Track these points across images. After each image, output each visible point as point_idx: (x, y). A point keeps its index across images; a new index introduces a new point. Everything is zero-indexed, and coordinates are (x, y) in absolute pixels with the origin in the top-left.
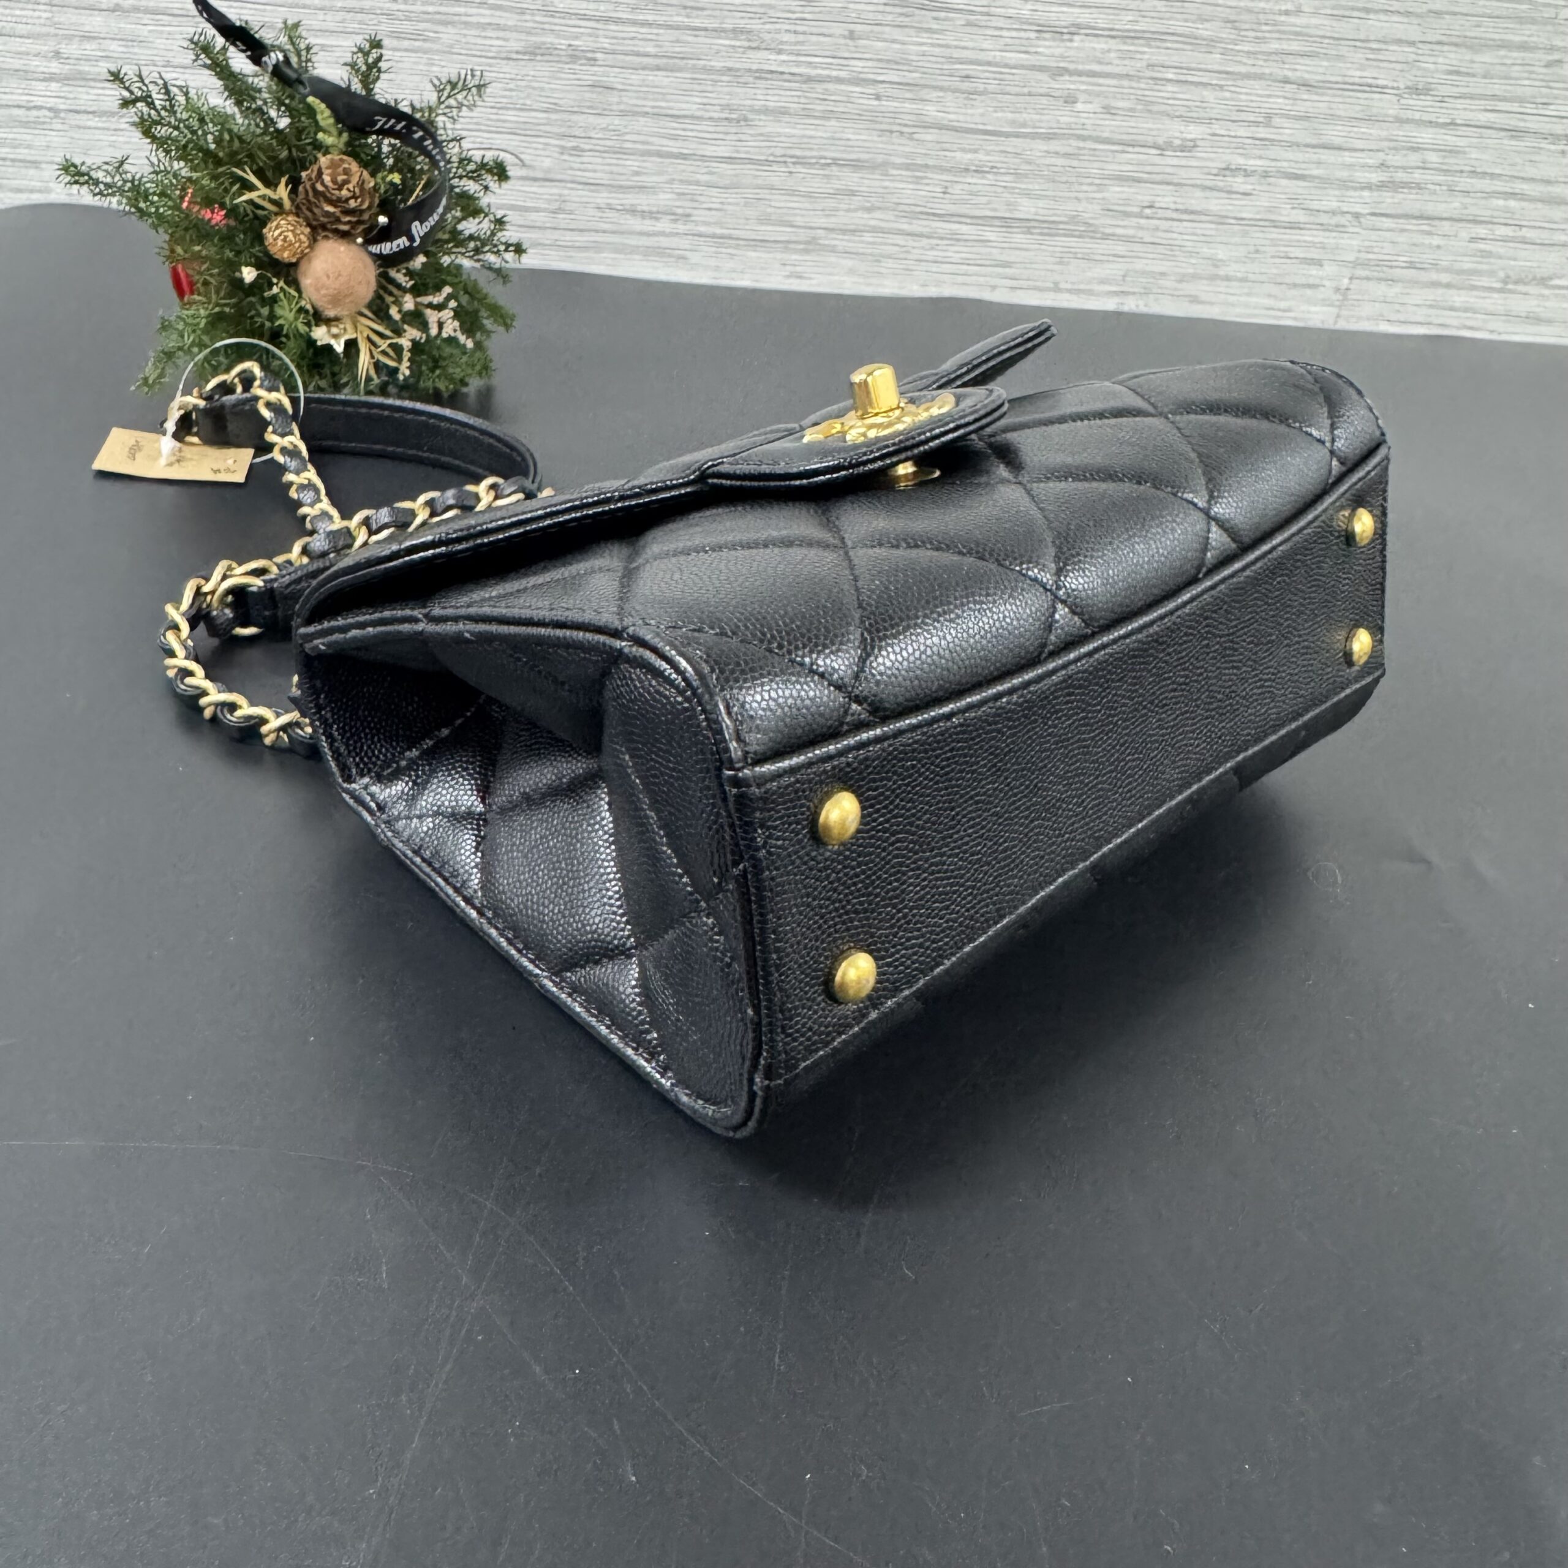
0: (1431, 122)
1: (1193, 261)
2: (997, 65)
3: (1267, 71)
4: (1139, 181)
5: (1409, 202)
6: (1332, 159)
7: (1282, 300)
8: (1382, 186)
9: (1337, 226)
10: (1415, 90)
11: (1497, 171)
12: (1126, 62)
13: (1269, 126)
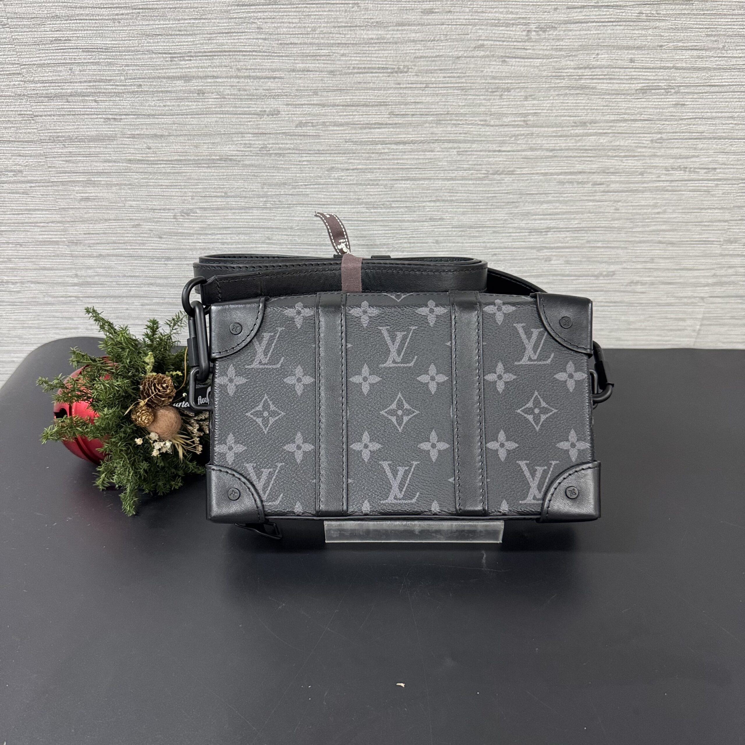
0: (738, 255)
1: (618, 323)
2: (509, 248)
3: (650, 239)
5: (730, 290)
6: (687, 275)
7: (665, 337)
8: (714, 284)
9: (692, 303)
10: (730, 242)
12: (576, 241)
13: (653, 263)
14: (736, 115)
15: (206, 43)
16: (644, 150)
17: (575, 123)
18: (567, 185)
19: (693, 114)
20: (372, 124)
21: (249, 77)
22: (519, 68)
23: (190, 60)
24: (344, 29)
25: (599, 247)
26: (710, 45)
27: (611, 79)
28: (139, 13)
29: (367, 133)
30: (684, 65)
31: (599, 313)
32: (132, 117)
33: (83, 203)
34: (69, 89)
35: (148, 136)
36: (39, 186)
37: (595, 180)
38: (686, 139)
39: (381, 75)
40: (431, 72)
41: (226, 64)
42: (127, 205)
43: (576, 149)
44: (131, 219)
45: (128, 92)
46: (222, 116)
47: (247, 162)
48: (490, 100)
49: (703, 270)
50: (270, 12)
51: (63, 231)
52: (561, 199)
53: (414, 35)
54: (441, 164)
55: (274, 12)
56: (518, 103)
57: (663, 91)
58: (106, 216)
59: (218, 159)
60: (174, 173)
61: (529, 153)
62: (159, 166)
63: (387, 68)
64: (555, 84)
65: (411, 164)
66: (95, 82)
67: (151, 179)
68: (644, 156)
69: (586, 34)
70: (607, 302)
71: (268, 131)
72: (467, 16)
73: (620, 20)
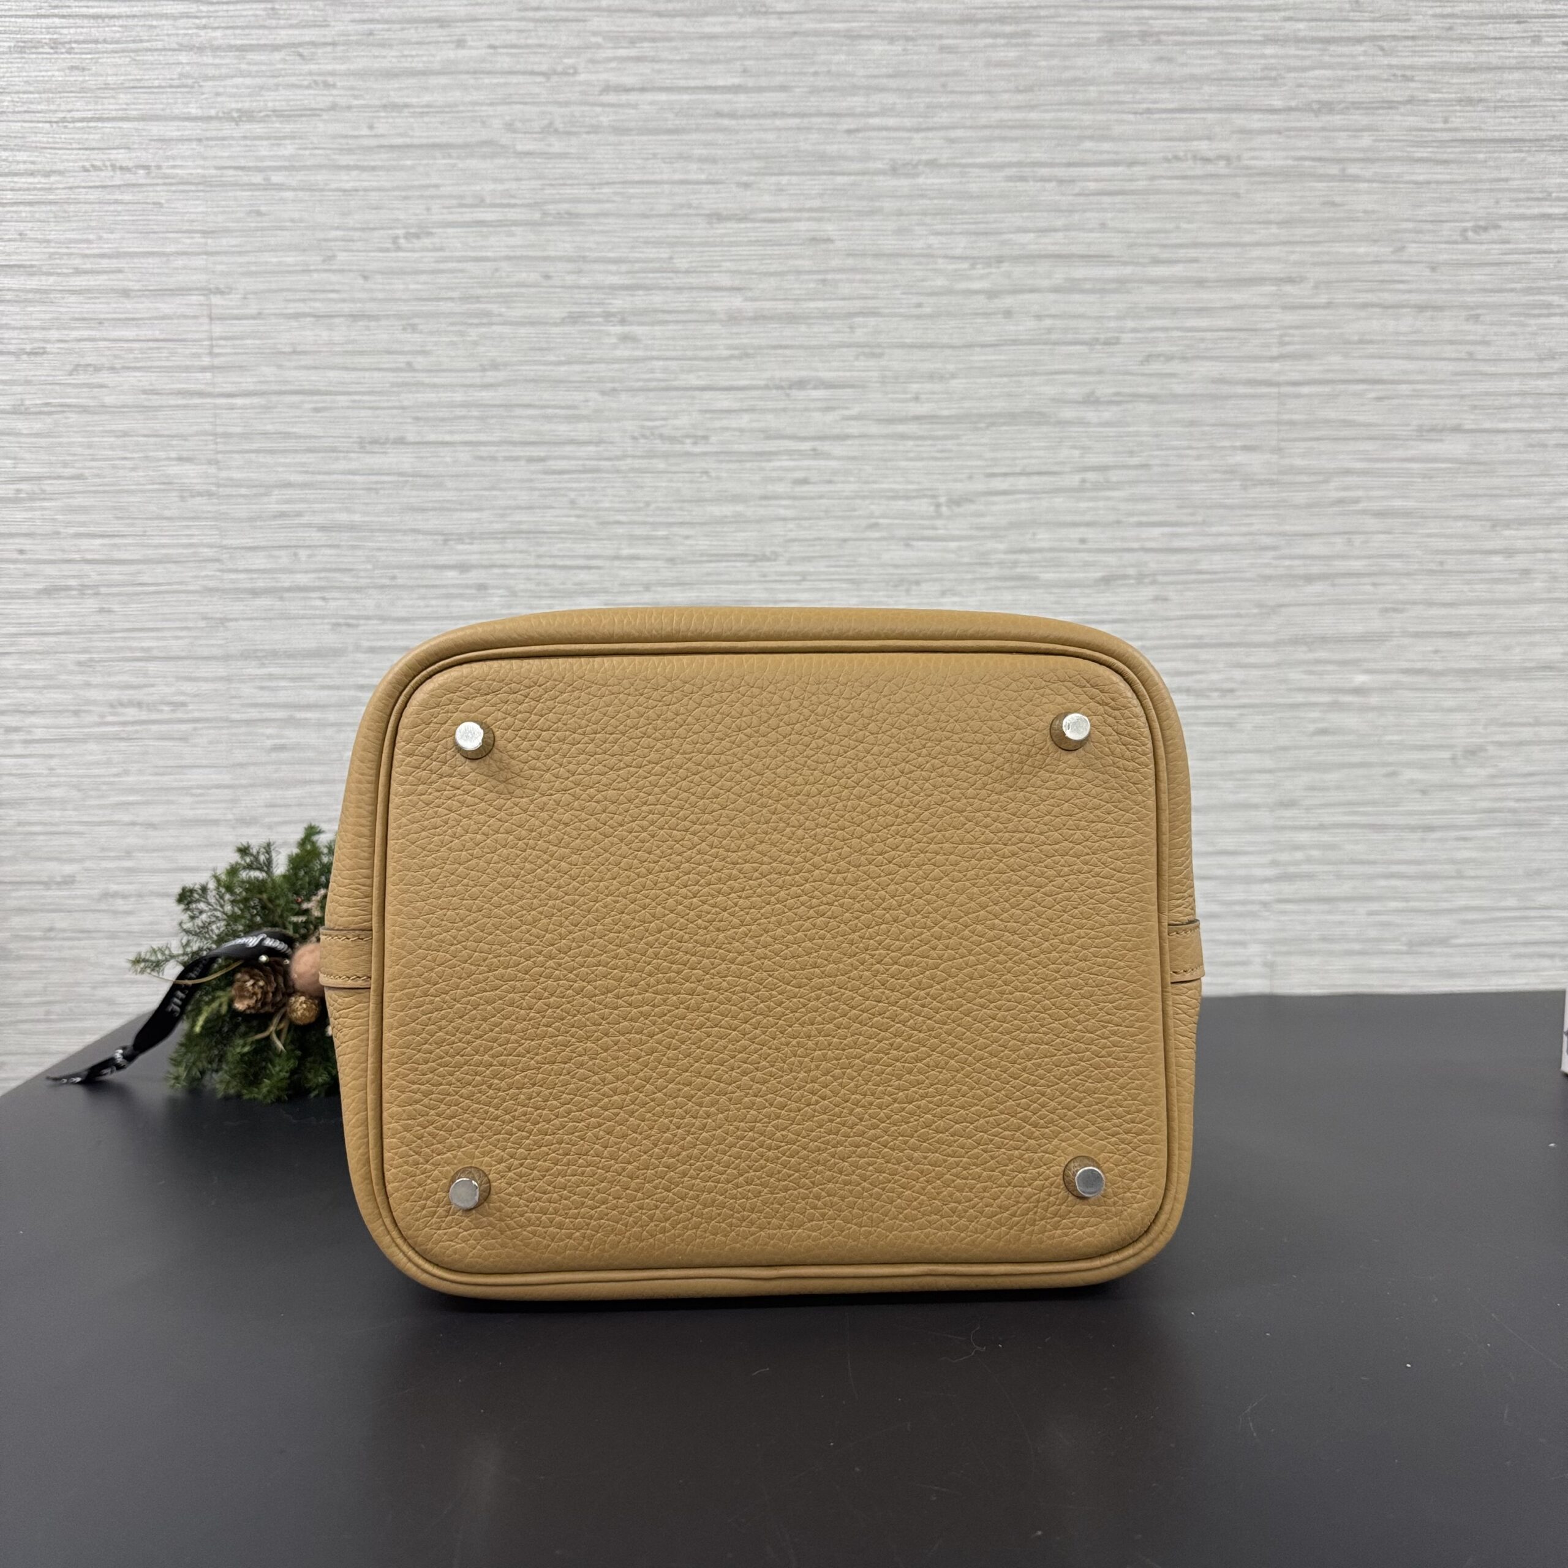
0: (1304, 826)
6: (1229, 862)
8: (1278, 878)
9: (1250, 913)
11: (1372, 857)
14: (1242, 612)
15: (497, 522)
19: (1183, 612)
21: (554, 567)
22: (928, 554)
23: (472, 544)
24: (687, 504)
26: (1185, 519)
27: (1057, 566)
28: (407, 482)
30: (1155, 546)
32: (375, 622)
33: (274, 755)
34: (286, 581)
36: (208, 728)
39: (738, 564)
40: (809, 559)
41: (523, 549)
45: (374, 587)
49: (1252, 853)
50: (590, 482)
51: (231, 801)
53: (782, 511)
55: (594, 482)
57: (1132, 581)
58: (308, 776)
63: (746, 555)
64: (981, 573)
66: (328, 571)
69: (1016, 509)
72: (854, 487)
73: (1057, 491)
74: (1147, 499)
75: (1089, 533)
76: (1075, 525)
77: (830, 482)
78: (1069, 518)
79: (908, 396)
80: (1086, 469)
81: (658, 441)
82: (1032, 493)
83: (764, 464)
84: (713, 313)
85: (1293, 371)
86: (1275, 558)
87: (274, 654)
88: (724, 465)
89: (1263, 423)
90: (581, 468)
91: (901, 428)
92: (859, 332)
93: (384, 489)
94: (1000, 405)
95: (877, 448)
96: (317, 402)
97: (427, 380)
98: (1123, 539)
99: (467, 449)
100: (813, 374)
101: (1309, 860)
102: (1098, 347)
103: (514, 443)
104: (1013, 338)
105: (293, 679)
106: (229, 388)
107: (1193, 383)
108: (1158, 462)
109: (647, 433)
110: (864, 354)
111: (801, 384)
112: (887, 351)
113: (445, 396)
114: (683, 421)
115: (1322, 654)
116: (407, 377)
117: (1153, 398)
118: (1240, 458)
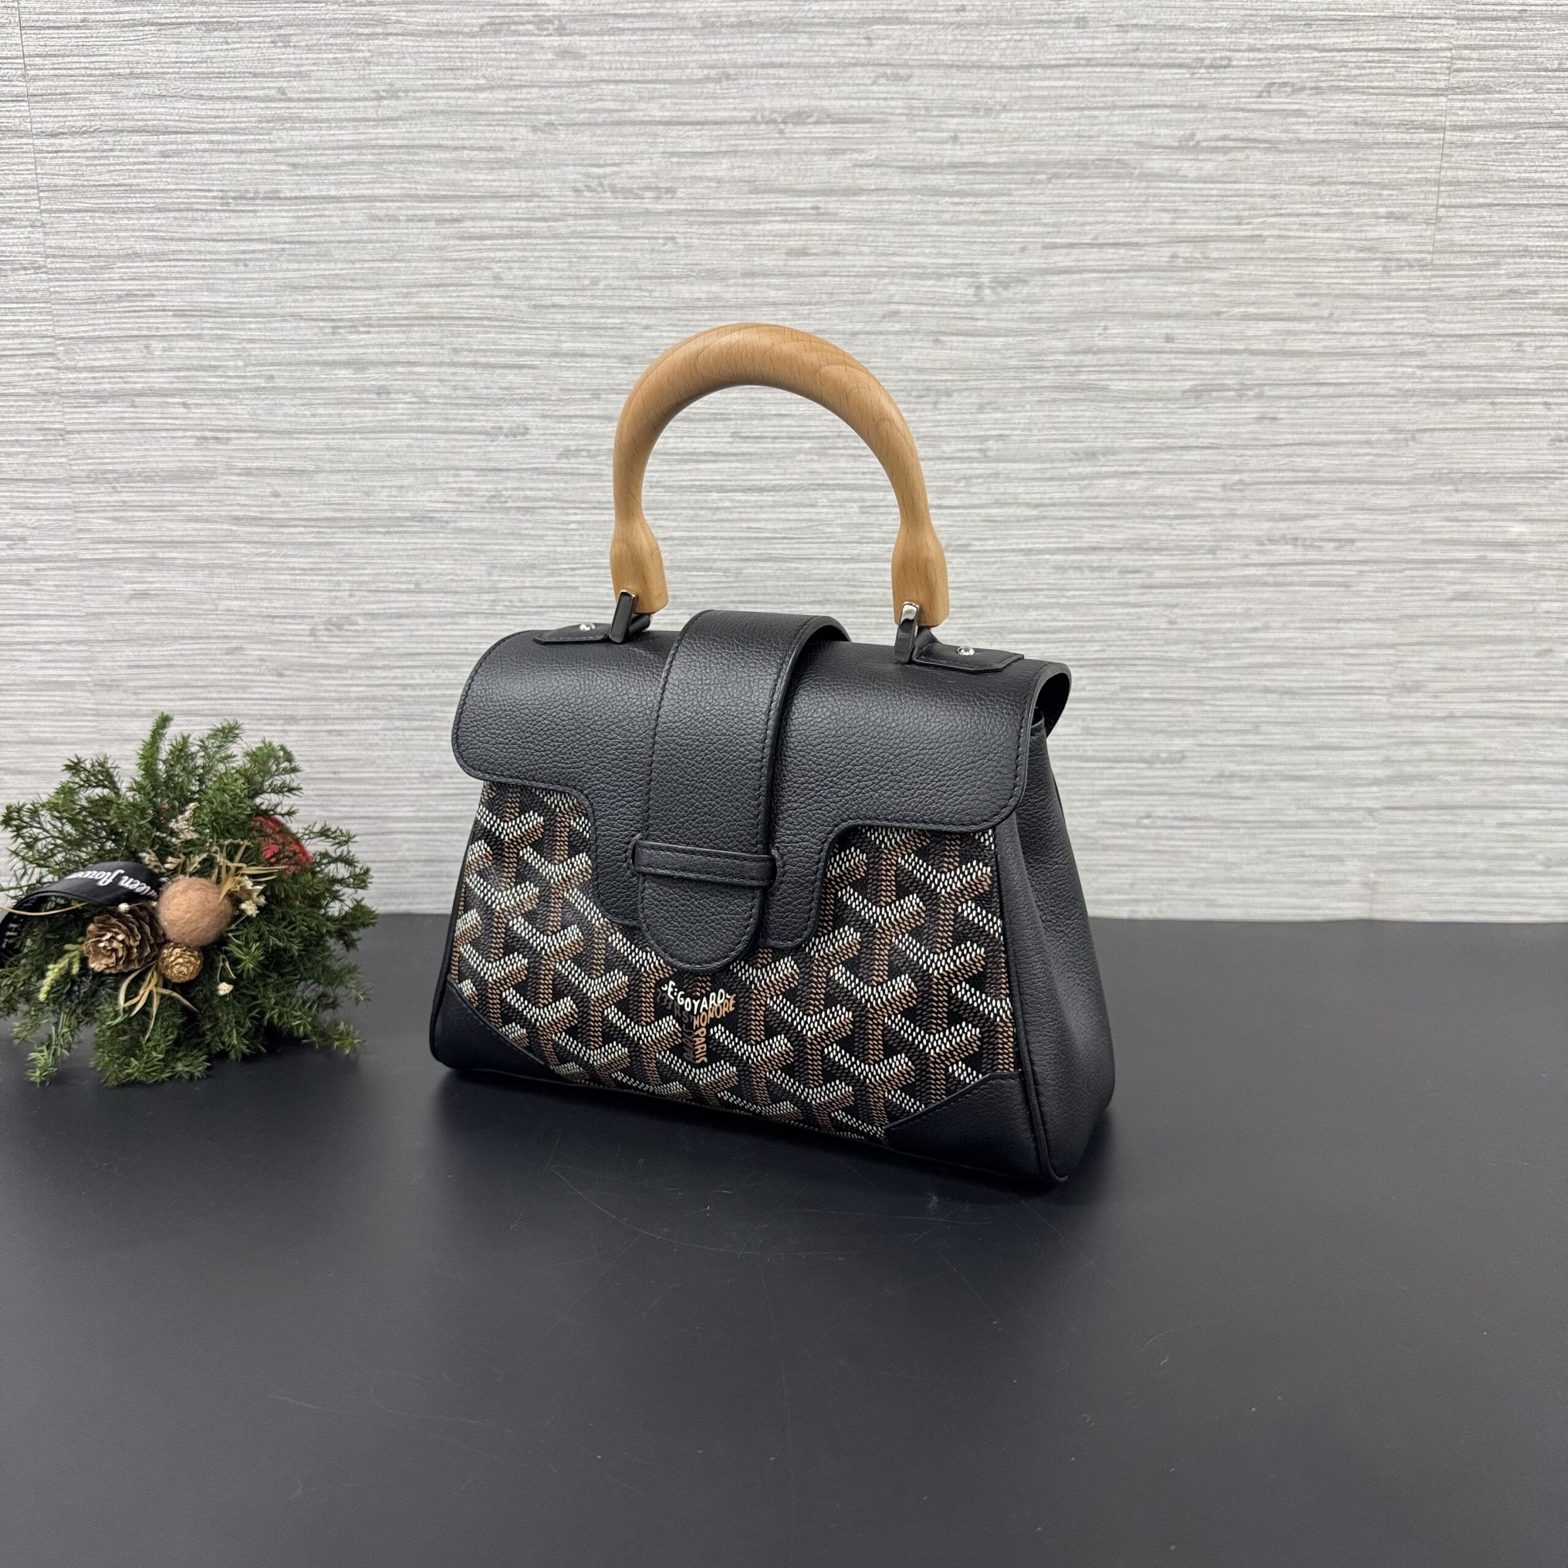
0: (1428, 717)
1: (1204, 865)
3: (1244, 683)
4: (1132, 793)
5: (1423, 793)
6: (1330, 759)
7: (1305, 898)
8: (1390, 780)
9: (1352, 822)
11: (1511, 757)
12: (1100, 687)
13: (1258, 733)
14: (1374, 437)
15: (399, 304)
16: (1210, 504)
17: (1076, 454)
18: (1071, 574)
19: (1296, 436)
20: (699, 454)
21: (474, 365)
22: (964, 354)
23: (368, 332)
24: (647, 281)
25: (1146, 700)
26: (1307, 312)
27: (1134, 372)
28: (283, 249)
29: (690, 471)
30: (1264, 346)
31: (1163, 842)
32: (250, 435)
33: (134, 603)
34: (138, 382)
35: (276, 472)
36: (53, 569)
37: (1124, 563)
38: (1288, 483)
41: (434, 340)
42: (220, 607)
43: (1082, 504)
44: (226, 637)
45: (247, 390)
46: (420, 436)
47: (463, 525)
48: (914, 411)
49: (1361, 749)
50: (520, 250)
51: (86, 660)
52: (1063, 601)
53: (773, 293)
54: (829, 530)
55: (525, 250)
56: (968, 416)
57: (1232, 393)
58: (177, 631)
59: (407, 519)
60: (320, 544)
61: (993, 511)
62: (293, 530)
64: (1033, 380)
65: (775, 531)
66: (188, 369)
67: (275, 555)
68: (1212, 516)
69: (1083, 293)
70: (1176, 818)
71: (505, 465)
72: (868, 261)
73: (1139, 269)
74: (1257, 284)
75: (1178, 328)
76: (1159, 316)
77: (837, 253)
78: (1152, 308)
79: (945, 135)
80: (1179, 241)
81: (608, 194)
82: (1106, 272)
83: (750, 227)
84: (684, 18)
85: (1463, 109)
86: (1418, 367)
87: (128, 476)
88: (695, 228)
89: (1417, 182)
90: (505, 231)
91: (933, 180)
92: (878, 45)
93: (257, 260)
94: (1066, 151)
95: (898, 206)
96: (165, 143)
97: (305, 113)
98: (1222, 337)
99: (358, 205)
100: (817, 103)
101: (1431, 759)
102: (1203, 71)
103: (418, 198)
104: (1089, 56)
105: (154, 509)
106: (51, 126)
107: (1329, 123)
108: (1276, 232)
109: (594, 184)
110: (885, 75)
111: (799, 117)
112: (917, 72)
113: (329, 135)
114: (642, 167)
115: (1472, 497)
116: (279, 108)
117: (1272, 146)
118: (1383, 230)
